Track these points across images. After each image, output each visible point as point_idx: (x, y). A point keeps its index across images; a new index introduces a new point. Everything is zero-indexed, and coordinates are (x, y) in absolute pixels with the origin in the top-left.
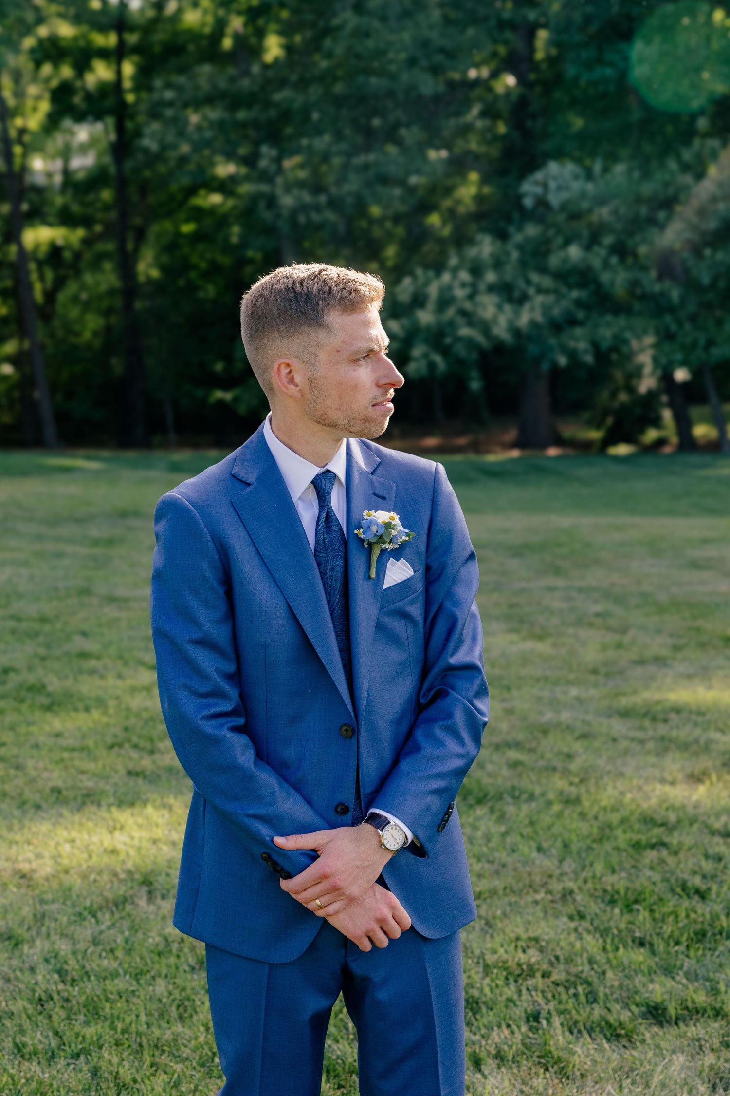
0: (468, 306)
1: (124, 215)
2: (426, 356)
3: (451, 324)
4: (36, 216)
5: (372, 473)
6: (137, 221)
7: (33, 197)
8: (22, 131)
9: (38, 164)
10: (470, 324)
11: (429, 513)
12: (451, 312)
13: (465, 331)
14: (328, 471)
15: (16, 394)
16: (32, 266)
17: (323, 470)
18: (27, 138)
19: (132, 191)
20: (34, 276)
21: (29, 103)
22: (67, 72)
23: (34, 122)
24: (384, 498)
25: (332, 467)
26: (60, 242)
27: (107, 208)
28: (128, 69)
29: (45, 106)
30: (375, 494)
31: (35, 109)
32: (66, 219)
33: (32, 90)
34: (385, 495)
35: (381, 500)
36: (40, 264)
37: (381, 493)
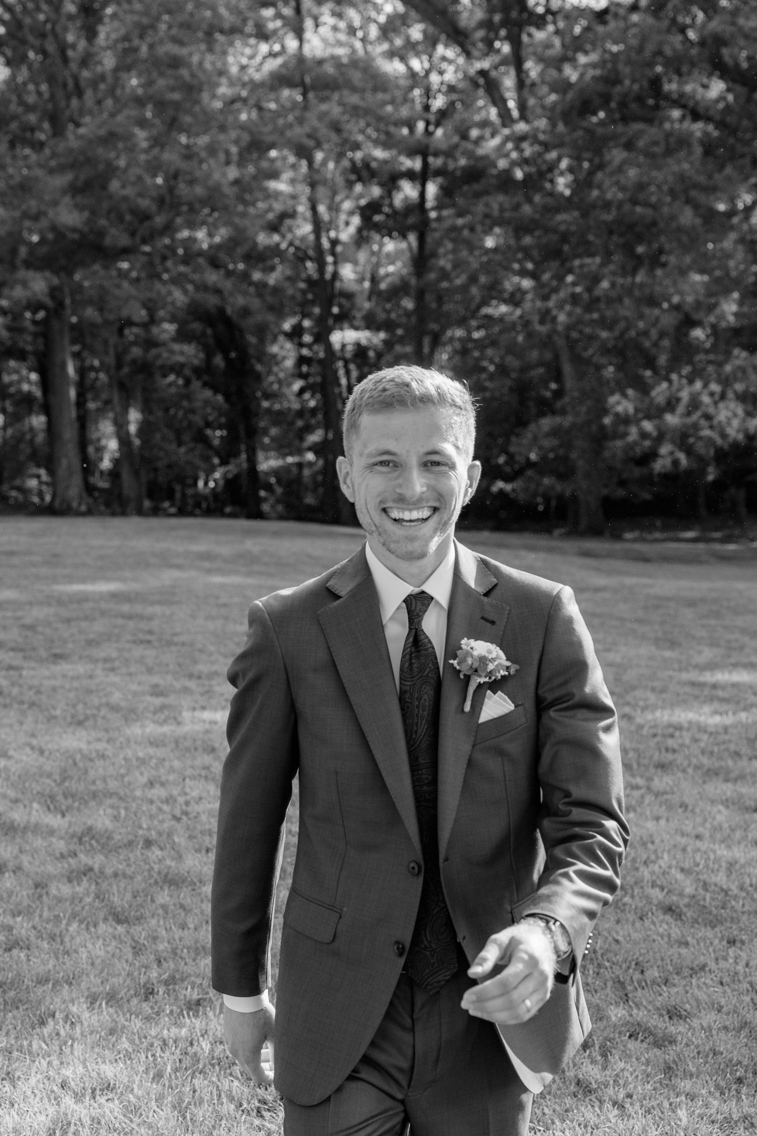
0: (711, 410)
1: (422, 320)
2: (672, 453)
3: (696, 427)
4: (344, 319)
5: (487, 594)
6: (434, 326)
7: (343, 301)
8: (334, 242)
9: (347, 272)
10: (711, 427)
11: (541, 641)
12: (695, 417)
13: (706, 433)
14: (423, 592)
15: (320, 478)
16: (340, 364)
17: (417, 590)
18: (339, 249)
19: (430, 299)
20: (341, 372)
21: (343, 217)
22: (376, 191)
23: (346, 234)
24: (493, 623)
25: (428, 588)
26: (364, 342)
27: (408, 314)
28: (432, 189)
29: (356, 221)
30: (483, 618)
31: (347, 224)
32: (371, 323)
33: (347, 205)
34: (495, 619)
35: (489, 625)
36: (346, 362)
37: (491, 617)
